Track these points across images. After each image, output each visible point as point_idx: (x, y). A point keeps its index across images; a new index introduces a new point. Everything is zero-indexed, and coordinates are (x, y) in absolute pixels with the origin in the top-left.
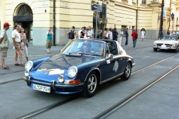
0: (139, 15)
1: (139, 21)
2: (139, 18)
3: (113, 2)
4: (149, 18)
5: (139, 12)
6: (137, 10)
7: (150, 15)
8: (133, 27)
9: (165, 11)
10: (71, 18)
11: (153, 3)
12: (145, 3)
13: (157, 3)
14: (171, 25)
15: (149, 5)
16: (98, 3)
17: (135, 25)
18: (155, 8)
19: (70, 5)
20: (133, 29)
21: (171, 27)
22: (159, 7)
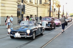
0: (38, 9)
1: (38, 12)
2: (38, 11)
3: (26, 3)
4: (43, 11)
5: (38, 8)
6: (37, 7)
7: (44, 9)
8: (36, 15)
9: (51, 8)
10: (7, 12)
11: (45, 3)
12: (41, 3)
13: (47, 3)
14: (54, 14)
15: (43, 4)
16: (20, 4)
17: (36, 14)
18: (46, 6)
19: (6, 5)
20: (35, 17)
21: (54, 15)
22: (49, 5)
